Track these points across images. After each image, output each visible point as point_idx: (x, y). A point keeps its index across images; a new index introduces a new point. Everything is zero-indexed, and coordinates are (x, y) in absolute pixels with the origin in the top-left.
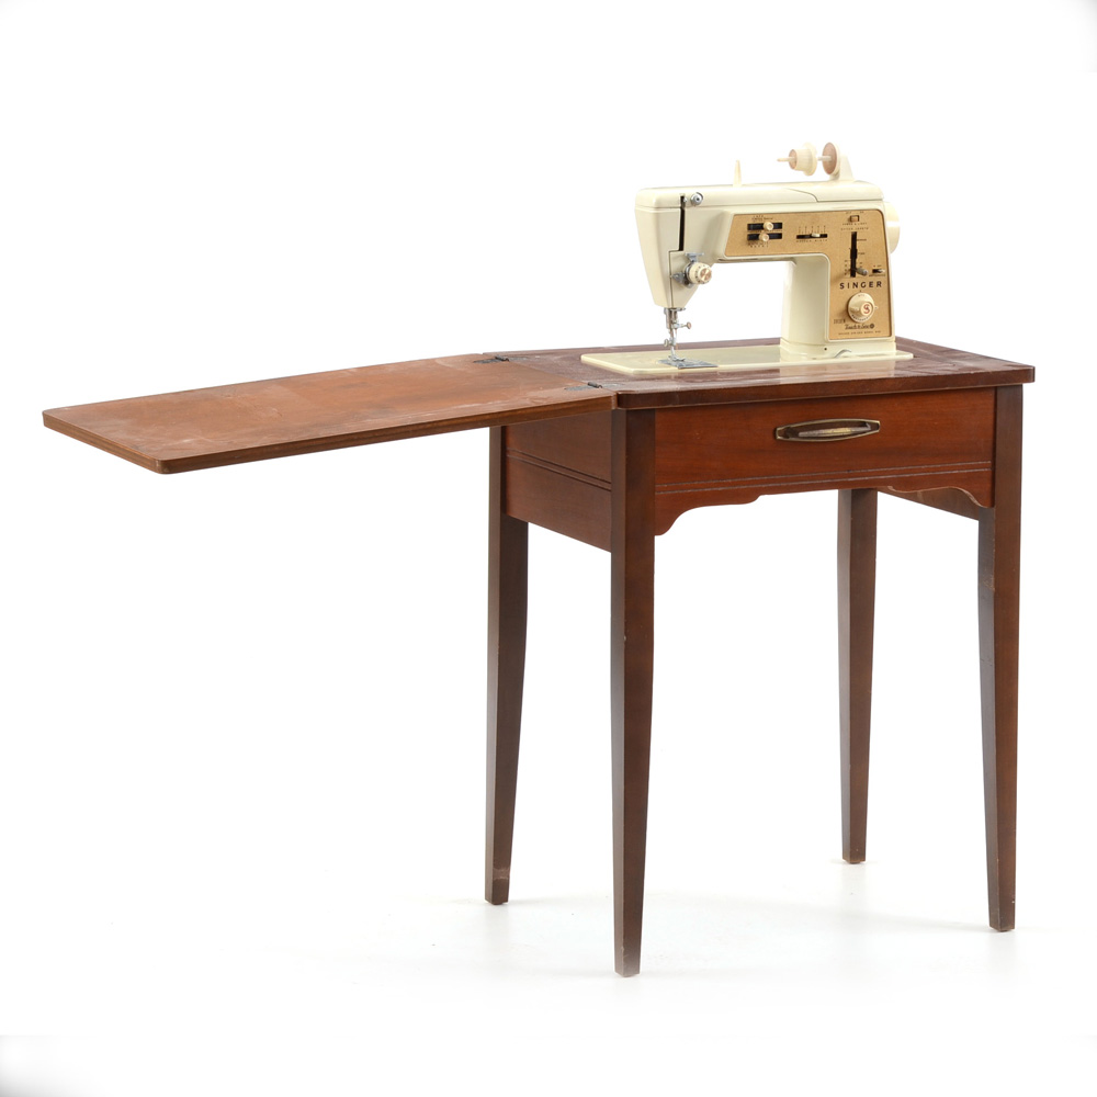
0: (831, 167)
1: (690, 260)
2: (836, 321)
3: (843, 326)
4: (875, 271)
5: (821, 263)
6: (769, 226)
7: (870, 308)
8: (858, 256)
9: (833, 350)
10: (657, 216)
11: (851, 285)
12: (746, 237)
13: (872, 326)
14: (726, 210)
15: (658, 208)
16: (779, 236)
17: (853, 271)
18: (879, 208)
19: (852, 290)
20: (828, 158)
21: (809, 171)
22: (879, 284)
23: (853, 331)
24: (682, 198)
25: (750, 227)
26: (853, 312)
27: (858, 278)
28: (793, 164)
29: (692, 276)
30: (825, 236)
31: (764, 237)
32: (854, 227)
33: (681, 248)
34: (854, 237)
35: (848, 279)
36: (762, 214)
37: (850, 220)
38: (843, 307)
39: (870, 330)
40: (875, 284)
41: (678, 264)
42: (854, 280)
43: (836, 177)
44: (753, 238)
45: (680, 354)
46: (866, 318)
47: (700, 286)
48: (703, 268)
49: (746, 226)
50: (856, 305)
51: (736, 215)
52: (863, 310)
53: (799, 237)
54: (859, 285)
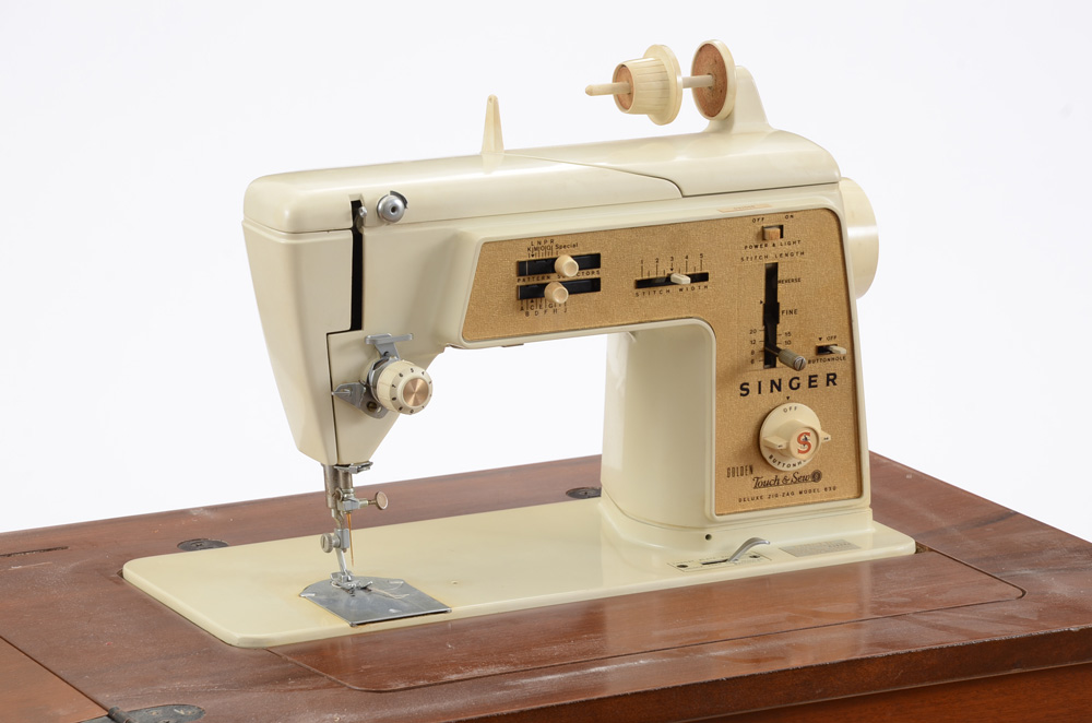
0: (714, 99)
1: (381, 355)
2: (731, 472)
3: (749, 480)
4: (822, 350)
5: (694, 339)
6: (567, 266)
7: (812, 440)
8: (782, 318)
9: (728, 537)
10: (295, 253)
11: (766, 387)
12: (513, 293)
13: (816, 476)
14: (463, 228)
15: (296, 233)
16: (594, 286)
17: (771, 355)
18: (831, 204)
19: (768, 397)
20: (706, 79)
21: (664, 113)
22: (831, 379)
23: (772, 490)
24: (356, 205)
25: (523, 269)
26: (772, 449)
27: (781, 372)
28: (626, 99)
29: (383, 393)
30: (703, 277)
31: (556, 293)
32: (771, 254)
33: (357, 323)
34: (772, 273)
35: (759, 373)
36: (552, 238)
37: (762, 235)
38: (745, 436)
39: (810, 485)
40: (821, 381)
41: (349, 362)
42: (774, 374)
43: (726, 125)
44: (531, 294)
46: (801, 461)
47: (402, 417)
48: (408, 376)
49: (513, 269)
50: (777, 433)
51: (487, 244)
52: (795, 446)
53: (641, 284)
54: (785, 384)
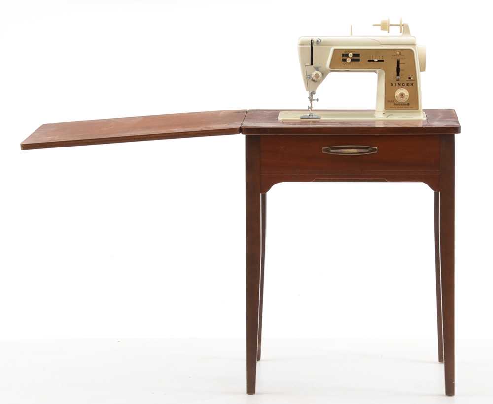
1: (316, 70)
2: (389, 101)
3: (393, 103)
4: (409, 78)
6: (351, 55)
7: (404, 95)
8: (401, 71)
9: (387, 114)
10: (301, 49)
11: (397, 85)
12: (340, 60)
13: (408, 104)
16: (358, 60)
18: (411, 49)
19: (397, 87)
22: (411, 85)
23: (402, 106)
24: (312, 41)
25: (344, 55)
26: (397, 97)
30: (381, 61)
31: (347, 60)
32: (398, 58)
33: (312, 64)
34: (398, 62)
35: (395, 82)
36: (347, 50)
38: (392, 94)
39: (407, 106)
40: (409, 85)
42: (399, 82)
44: (343, 60)
45: (315, 114)
49: (340, 55)
52: (400, 97)
53: (369, 61)
54: (401, 85)
